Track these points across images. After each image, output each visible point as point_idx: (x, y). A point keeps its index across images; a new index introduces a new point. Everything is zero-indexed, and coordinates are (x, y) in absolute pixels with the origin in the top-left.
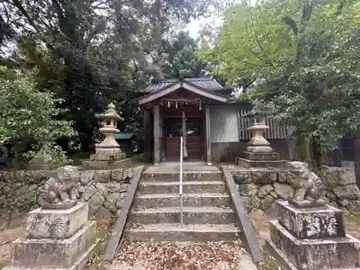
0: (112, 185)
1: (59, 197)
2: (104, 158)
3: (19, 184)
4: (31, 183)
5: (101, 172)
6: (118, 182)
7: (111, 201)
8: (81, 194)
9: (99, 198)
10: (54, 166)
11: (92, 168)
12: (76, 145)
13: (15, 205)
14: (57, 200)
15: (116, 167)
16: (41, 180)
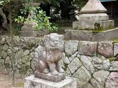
0: (100, 61)
1: (48, 68)
2: (88, 27)
3: (16, 48)
4: (25, 49)
5: (86, 43)
6: (107, 58)
7: (100, 80)
8: (66, 65)
9: (85, 73)
10: (41, 33)
11: (75, 38)
12: (56, 12)
13: (16, 66)
14: (46, 71)
15: (103, 38)
16: (32, 46)
